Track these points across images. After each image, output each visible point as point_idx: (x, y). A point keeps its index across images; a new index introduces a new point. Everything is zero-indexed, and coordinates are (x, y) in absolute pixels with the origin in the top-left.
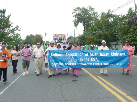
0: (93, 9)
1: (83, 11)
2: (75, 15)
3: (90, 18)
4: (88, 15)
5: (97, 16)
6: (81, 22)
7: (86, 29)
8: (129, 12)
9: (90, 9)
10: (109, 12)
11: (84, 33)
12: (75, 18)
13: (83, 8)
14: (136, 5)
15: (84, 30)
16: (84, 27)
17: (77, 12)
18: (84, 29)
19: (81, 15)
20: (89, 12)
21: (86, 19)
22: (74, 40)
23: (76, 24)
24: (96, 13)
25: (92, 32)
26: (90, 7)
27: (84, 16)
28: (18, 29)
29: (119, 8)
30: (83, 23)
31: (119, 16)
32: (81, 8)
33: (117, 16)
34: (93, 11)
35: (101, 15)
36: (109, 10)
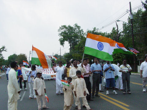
0: (79, 27)
1: (68, 29)
2: (60, 33)
3: (76, 36)
4: (74, 33)
5: (83, 34)
6: (67, 40)
7: (72, 47)
8: (112, 31)
9: (76, 27)
10: (94, 30)
11: (70, 51)
12: (61, 36)
13: (69, 27)
14: (117, 26)
15: (71, 49)
16: (70, 45)
17: (63, 31)
18: (71, 47)
19: (67, 34)
20: (75, 30)
21: (72, 37)
22: (61, 59)
23: (62, 43)
24: (82, 30)
25: (79, 50)
26: (76, 25)
27: (70, 34)
28: (5, 49)
29: (103, 27)
30: (69, 41)
31: (105, 33)
32: (67, 26)
33: (103, 33)
34: (79, 29)
35: (86, 33)
36: (95, 28)
